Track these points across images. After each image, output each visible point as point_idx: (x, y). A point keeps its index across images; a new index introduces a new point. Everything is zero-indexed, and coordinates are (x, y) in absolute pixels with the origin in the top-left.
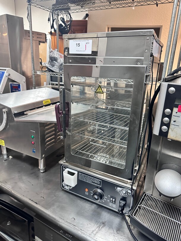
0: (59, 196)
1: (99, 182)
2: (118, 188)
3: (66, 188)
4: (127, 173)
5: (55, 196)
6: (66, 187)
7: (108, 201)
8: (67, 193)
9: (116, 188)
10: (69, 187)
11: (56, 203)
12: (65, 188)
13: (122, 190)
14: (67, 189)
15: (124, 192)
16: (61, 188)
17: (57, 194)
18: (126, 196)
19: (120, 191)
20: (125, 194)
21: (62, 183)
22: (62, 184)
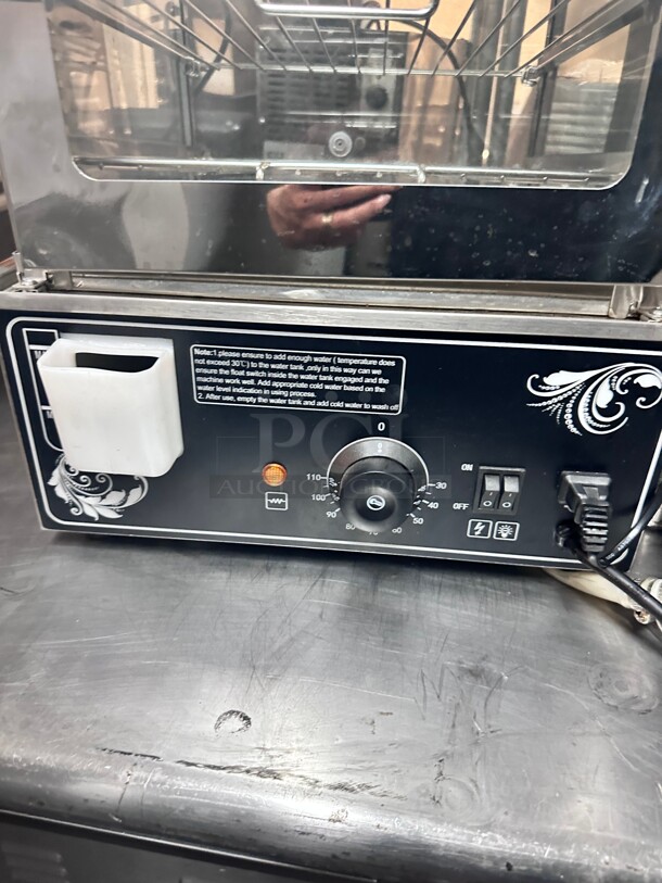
0: (48, 583)
1: (386, 371)
2: (557, 379)
3: (90, 512)
4: (645, 217)
5: (14, 595)
6: (92, 506)
7: (457, 506)
8: (103, 552)
9: (537, 384)
10: (115, 497)
11: (38, 644)
12: (85, 518)
13: (588, 383)
14: (103, 519)
15: (604, 397)
16: (48, 523)
17: (20, 574)
18: (614, 424)
19: (566, 400)
20: (610, 410)
21: (47, 477)
22: (50, 490)
